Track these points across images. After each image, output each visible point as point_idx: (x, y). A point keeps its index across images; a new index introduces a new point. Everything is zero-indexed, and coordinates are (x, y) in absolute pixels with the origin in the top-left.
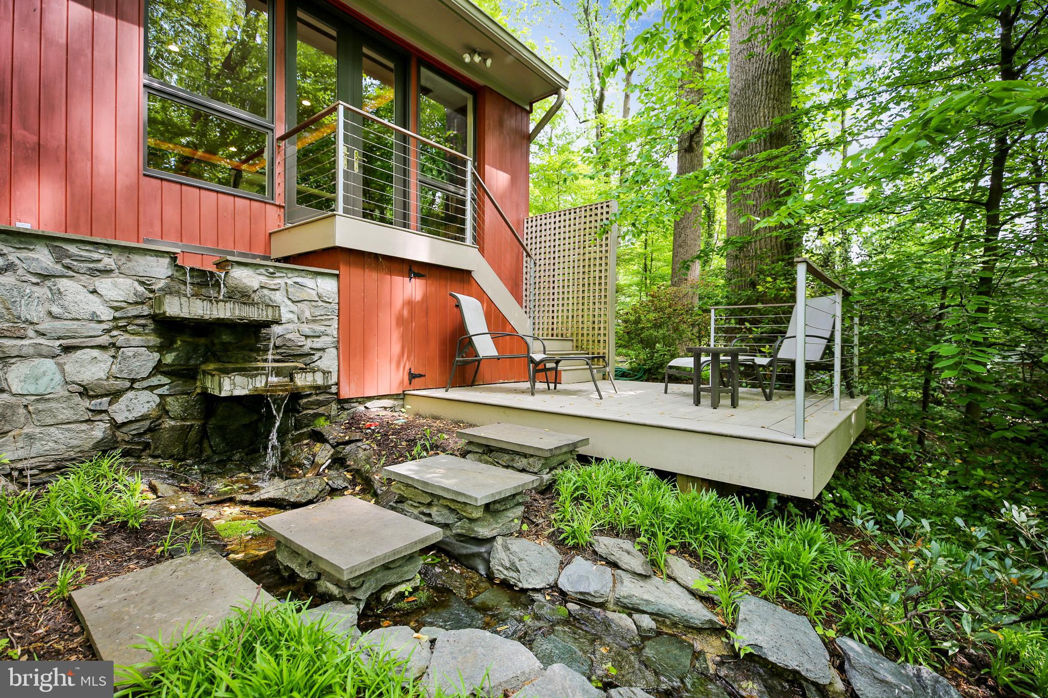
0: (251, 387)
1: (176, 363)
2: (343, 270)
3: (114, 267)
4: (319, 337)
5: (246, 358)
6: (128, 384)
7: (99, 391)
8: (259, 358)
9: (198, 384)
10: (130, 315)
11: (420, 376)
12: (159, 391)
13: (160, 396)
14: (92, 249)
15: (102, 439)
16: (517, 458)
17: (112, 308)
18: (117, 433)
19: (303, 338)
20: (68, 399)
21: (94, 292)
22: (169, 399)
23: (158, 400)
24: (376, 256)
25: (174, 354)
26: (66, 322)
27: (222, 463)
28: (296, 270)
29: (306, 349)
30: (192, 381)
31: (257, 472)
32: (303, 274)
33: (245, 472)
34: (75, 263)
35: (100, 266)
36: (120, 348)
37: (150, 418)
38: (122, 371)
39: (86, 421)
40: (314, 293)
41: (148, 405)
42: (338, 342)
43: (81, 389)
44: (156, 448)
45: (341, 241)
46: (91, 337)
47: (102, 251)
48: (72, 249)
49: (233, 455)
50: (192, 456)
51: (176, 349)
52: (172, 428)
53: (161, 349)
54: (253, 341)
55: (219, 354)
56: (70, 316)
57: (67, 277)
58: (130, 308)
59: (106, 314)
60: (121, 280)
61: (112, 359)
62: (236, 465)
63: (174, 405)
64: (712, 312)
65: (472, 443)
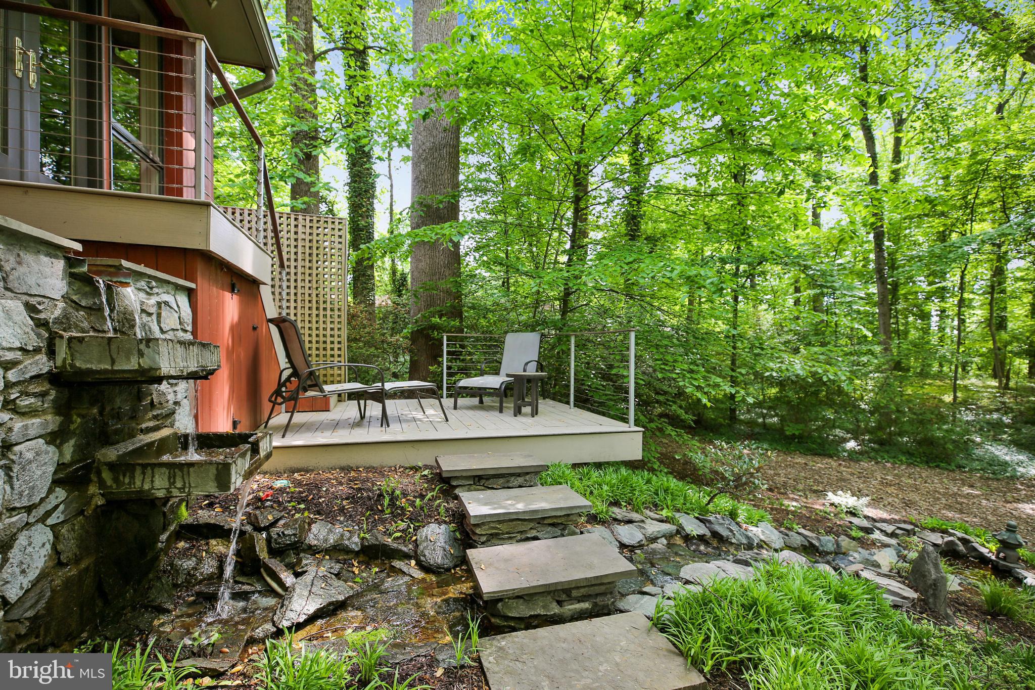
1: (78, 457)
2: (199, 284)
6: (24, 518)
8: (139, 428)
9: (93, 489)
10: (27, 376)
11: (239, 422)
12: (53, 520)
13: (53, 528)
18: (5, 625)
19: (170, 389)
22: (64, 530)
23: (51, 537)
29: (171, 405)
30: (85, 488)
32: (169, 288)
36: (10, 447)
37: (47, 576)
40: (177, 317)
41: (44, 551)
51: (74, 433)
52: (67, 583)
53: (58, 437)
54: (136, 402)
58: (28, 361)
60: (10, 304)
63: (69, 539)
64: (445, 338)
65: (456, 478)
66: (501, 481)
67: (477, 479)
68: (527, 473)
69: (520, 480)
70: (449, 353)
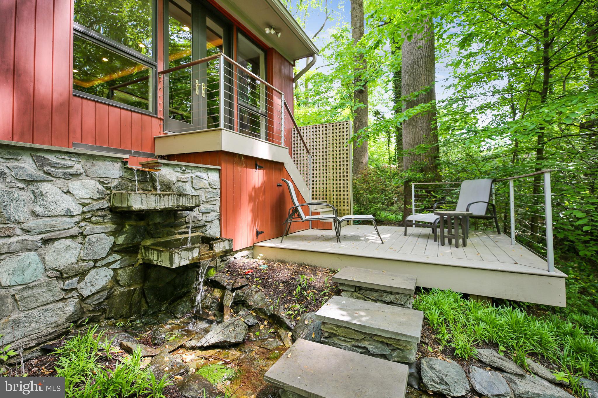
0: (190, 258)
1: (125, 243)
2: (223, 166)
3: (82, 171)
4: (209, 213)
5: (169, 233)
6: (92, 264)
7: (71, 273)
8: (176, 232)
9: (139, 256)
10: (94, 209)
11: (262, 232)
12: (113, 266)
13: (114, 270)
14: (67, 157)
15: (73, 313)
16: (385, 295)
17: (80, 204)
18: (83, 305)
19: (201, 215)
20: (48, 283)
21: (68, 192)
22: (120, 272)
23: (112, 273)
24: (240, 155)
25: (124, 236)
26: (46, 219)
27: (155, 314)
28: (197, 167)
29: (203, 222)
30: (134, 255)
31: (180, 318)
32: (201, 170)
33: (172, 320)
34: (54, 170)
35: (72, 171)
36: (86, 236)
37: (107, 289)
38: (88, 255)
39: (60, 300)
40: (207, 182)
41: (106, 279)
42: (220, 215)
43: (58, 274)
44: (110, 312)
45: (225, 147)
46: (65, 229)
47: (74, 159)
48: (52, 158)
49: (161, 306)
50: (135, 313)
51: (126, 232)
52: (122, 294)
53: (115, 233)
54: (173, 220)
55: (152, 232)
56: (50, 214)
57: (47, 181)
58: (95, 203)
59: (77, 210)
60: (87, 181)
61: (80, 246)
62: (164, 313)
63: (123, 276)
64: (413, 186)
65: (344, 285)
66: (376, 294)
67: (357, 289)
68: (398, 293)
69: (391, 298)
70: (416, 196)
